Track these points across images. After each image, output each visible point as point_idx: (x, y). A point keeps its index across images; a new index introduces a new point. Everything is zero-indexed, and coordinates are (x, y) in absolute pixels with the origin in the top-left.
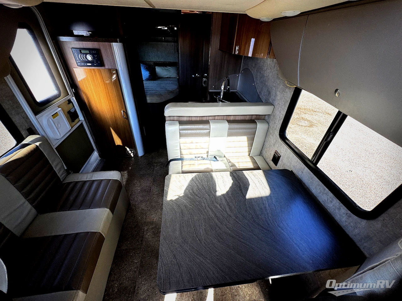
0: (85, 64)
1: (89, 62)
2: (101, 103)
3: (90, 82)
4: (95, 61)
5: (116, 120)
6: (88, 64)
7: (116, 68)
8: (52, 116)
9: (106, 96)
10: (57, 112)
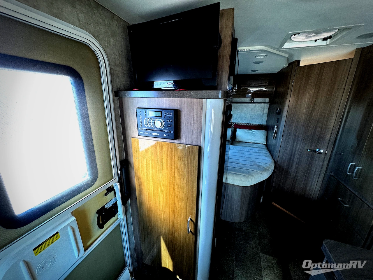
0: (150, 134)
1: (157, 130)
2: (158, 197)
3: (150, 161)
4: (167, 130)
5: (173, 230)
6: (154, 134)
7: (199, 145)
8: (34, 250)
9: (168, 187)
10: (57, 232)
